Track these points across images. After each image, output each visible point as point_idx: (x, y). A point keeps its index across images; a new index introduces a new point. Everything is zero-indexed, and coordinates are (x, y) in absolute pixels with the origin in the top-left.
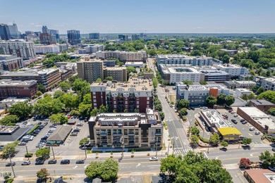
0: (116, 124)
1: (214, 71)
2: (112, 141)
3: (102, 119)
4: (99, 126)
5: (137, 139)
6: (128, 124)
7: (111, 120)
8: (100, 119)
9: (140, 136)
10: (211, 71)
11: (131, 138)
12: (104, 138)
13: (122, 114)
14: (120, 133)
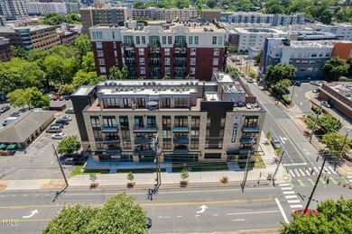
0: (141, 103)
1: (311, 32)
2: (133, 146)
3: (107, 92)
4: (99, 109)
5: (196, 140)
6: (173, 103)
7: (131, 93)
8: (103, 91)
9: (203, 135)
10: (305, 32)
11: (180, 137)
12: (112, 137)
13: (157, 82)
14: (153, 125)
